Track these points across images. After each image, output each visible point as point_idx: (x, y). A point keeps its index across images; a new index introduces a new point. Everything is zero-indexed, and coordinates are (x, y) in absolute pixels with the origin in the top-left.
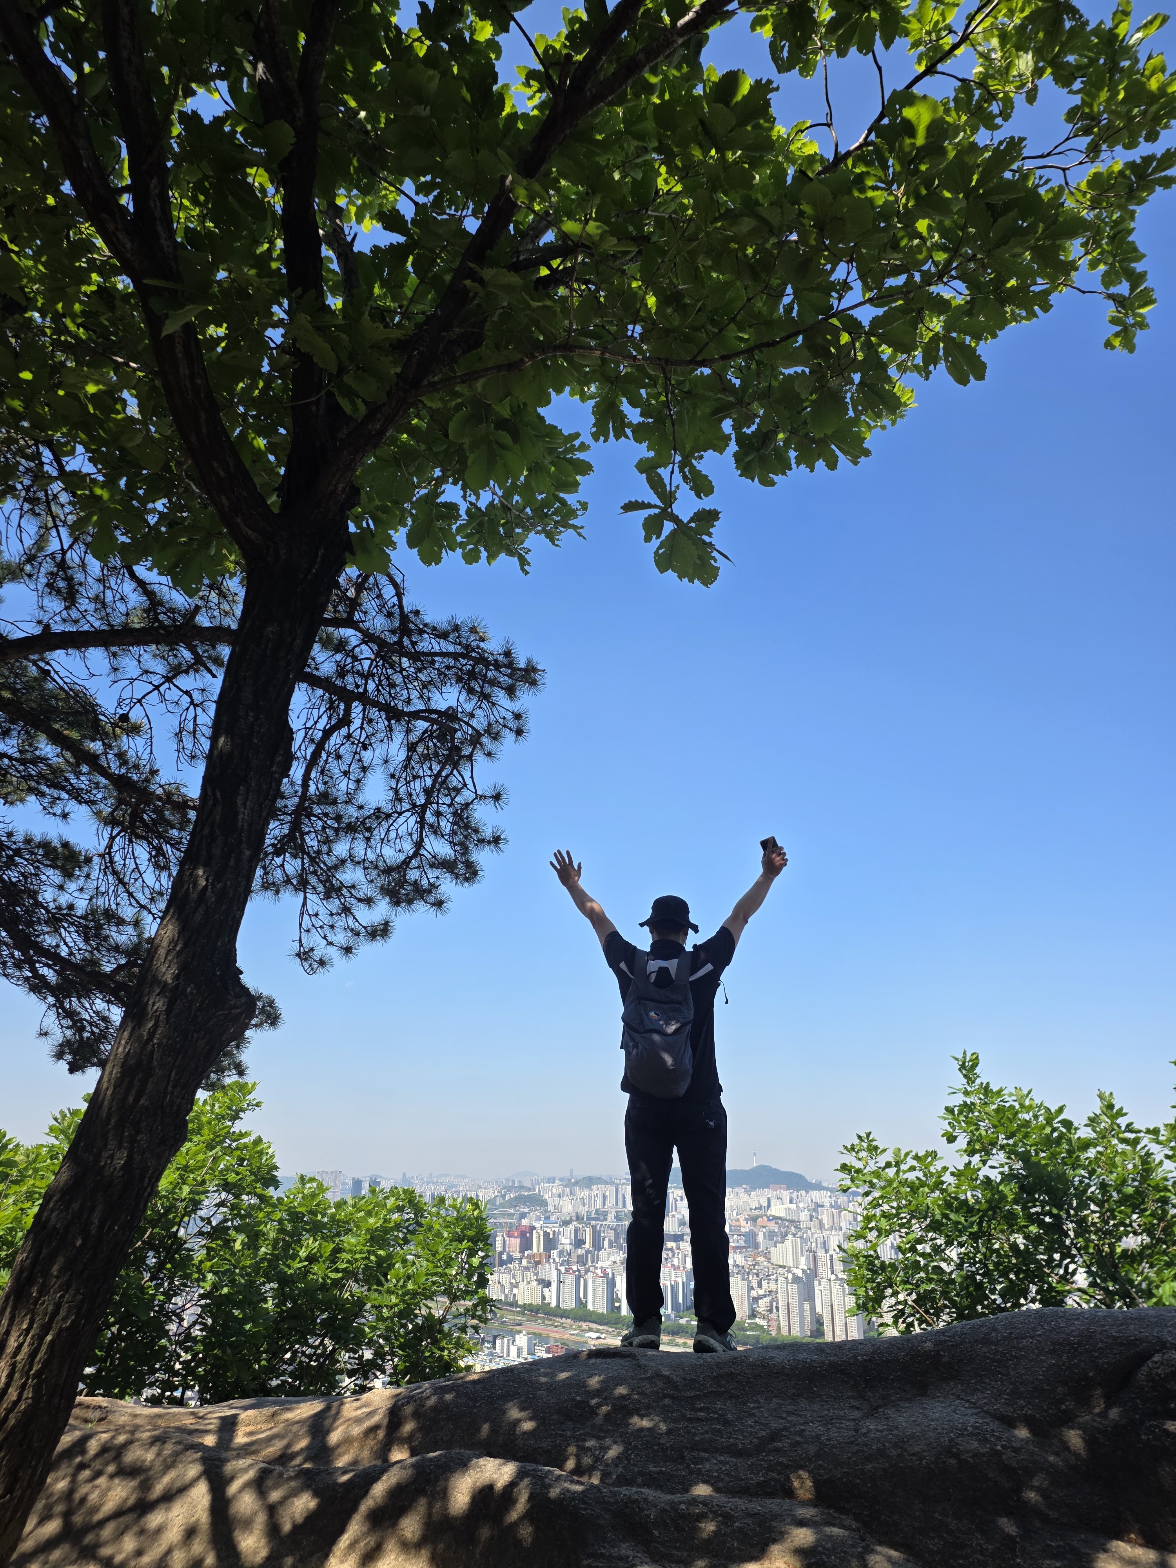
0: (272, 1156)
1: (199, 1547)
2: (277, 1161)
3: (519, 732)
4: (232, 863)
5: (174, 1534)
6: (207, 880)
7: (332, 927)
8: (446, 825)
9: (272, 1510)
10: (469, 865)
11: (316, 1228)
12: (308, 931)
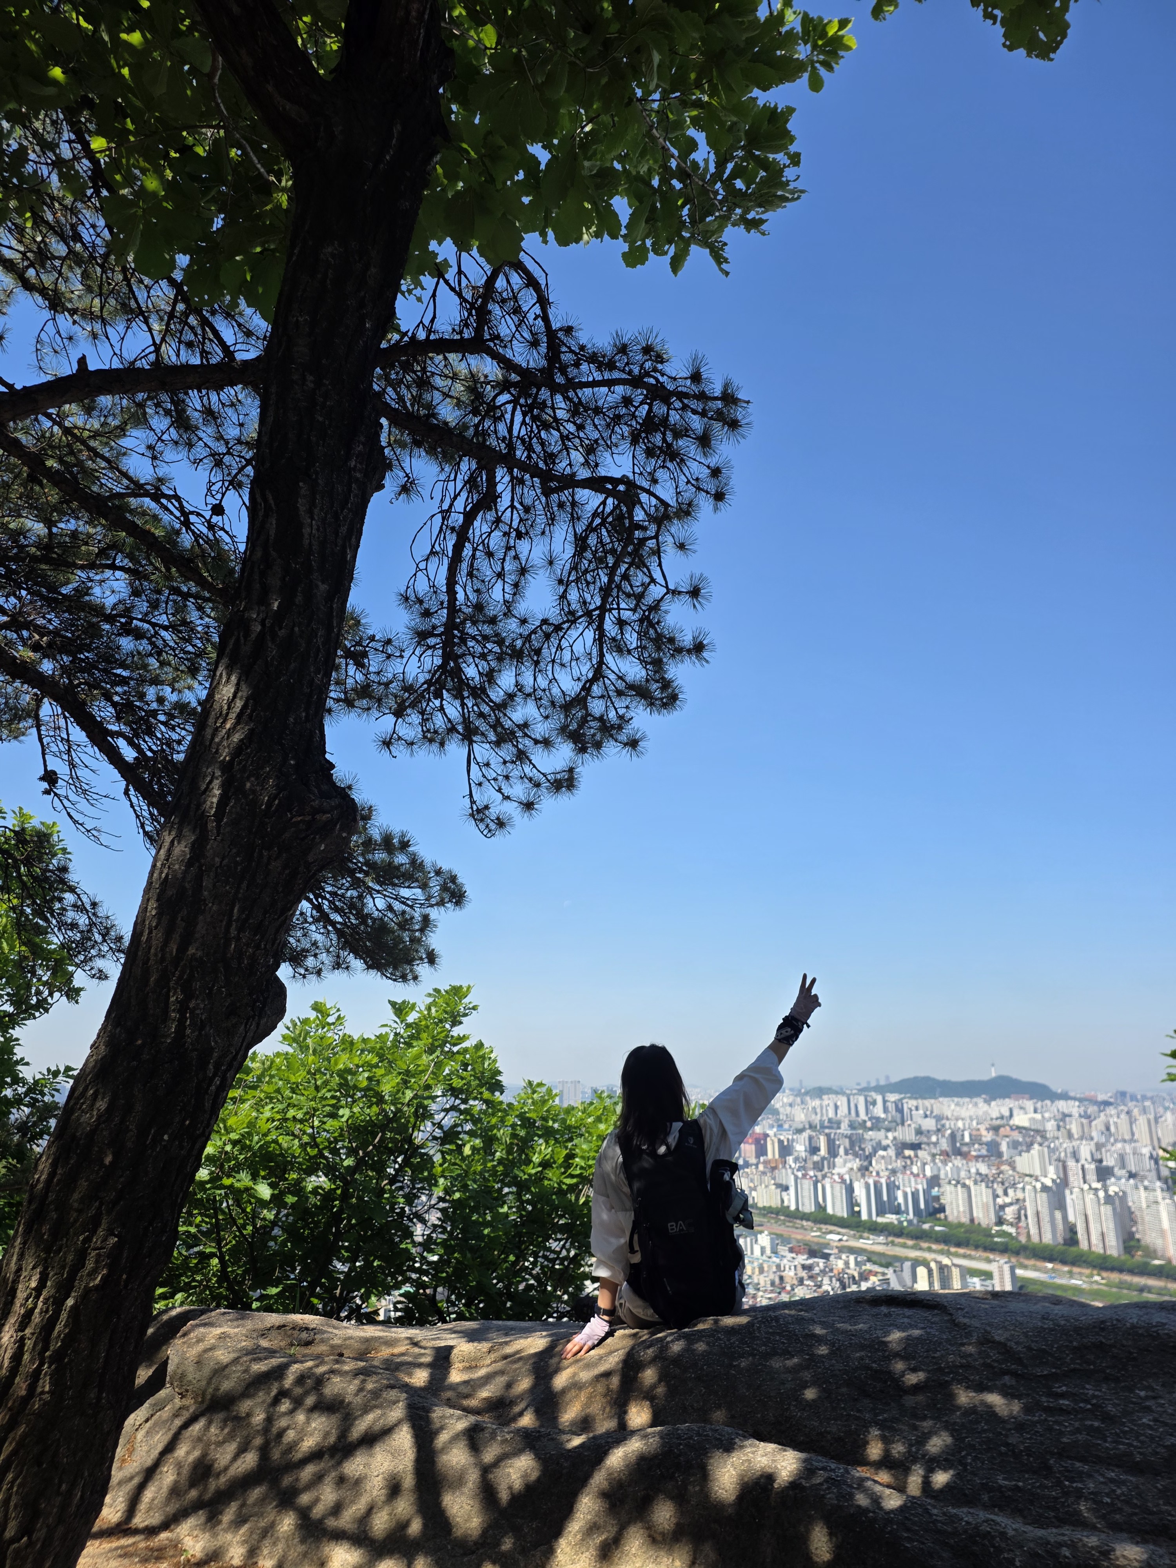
0: (495, 1061)
1: (404, 1506)
2: (500, 1065)
3: (719, 496)
4: (299, 599)
5: (375, 1487)
6: (263, 623)
7: (507, 777)
8: (631, 638)
9: (486, 1470)
10: (666, 684)
11: (548, 1134)
12: (480, 784)
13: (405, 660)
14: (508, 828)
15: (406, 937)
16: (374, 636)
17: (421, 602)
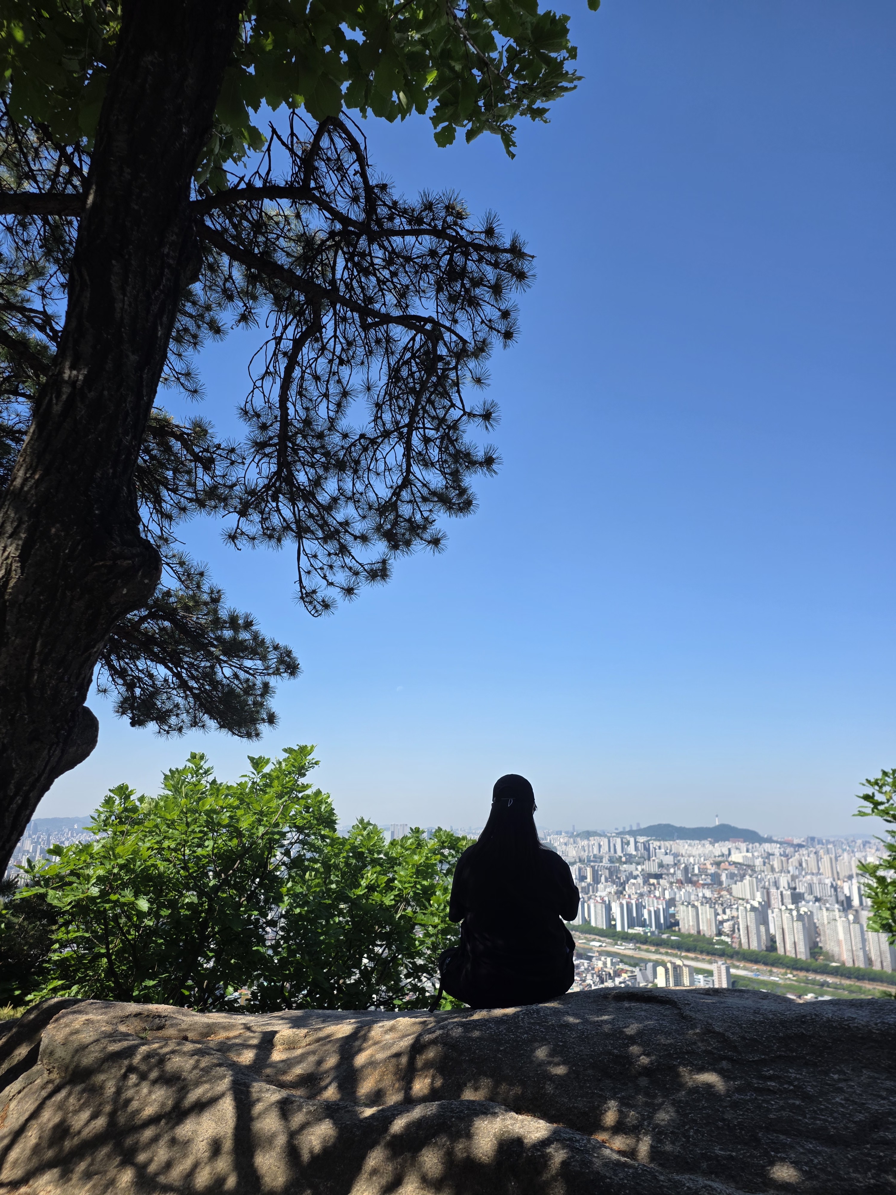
0: (330, 805)
1: (223, 1167)
2: (334, 808)
3: (508, 335)
5: (200, 1150)
7: (331, 567)
9: (292, 1137)
10: (463, 491)
12: (309, 572)
13: (246, 466)
14: (332, 609)
15: (250, 700)
16: (220, 445)
17: (258, 416)
